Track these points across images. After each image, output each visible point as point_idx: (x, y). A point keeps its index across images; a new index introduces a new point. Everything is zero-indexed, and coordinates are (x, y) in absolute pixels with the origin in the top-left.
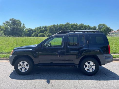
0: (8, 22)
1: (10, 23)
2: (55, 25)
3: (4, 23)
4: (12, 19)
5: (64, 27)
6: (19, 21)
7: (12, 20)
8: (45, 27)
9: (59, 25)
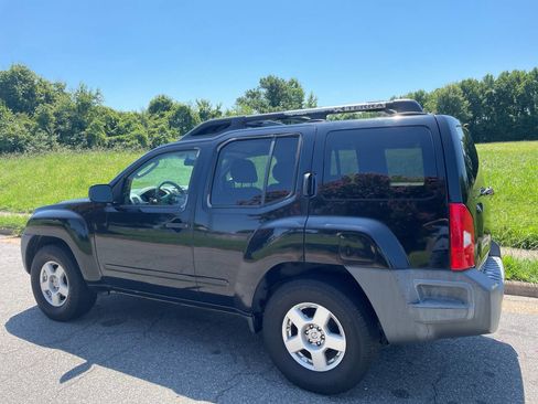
0: (253, 95)
1: (262, 96)
2: (470, 81)
3: (240, 101)
4: (269, 78)
5: (527, 87)
6: (296, 86)
7: (268, 84)
8: (420, 97)
9: (495, 79)
